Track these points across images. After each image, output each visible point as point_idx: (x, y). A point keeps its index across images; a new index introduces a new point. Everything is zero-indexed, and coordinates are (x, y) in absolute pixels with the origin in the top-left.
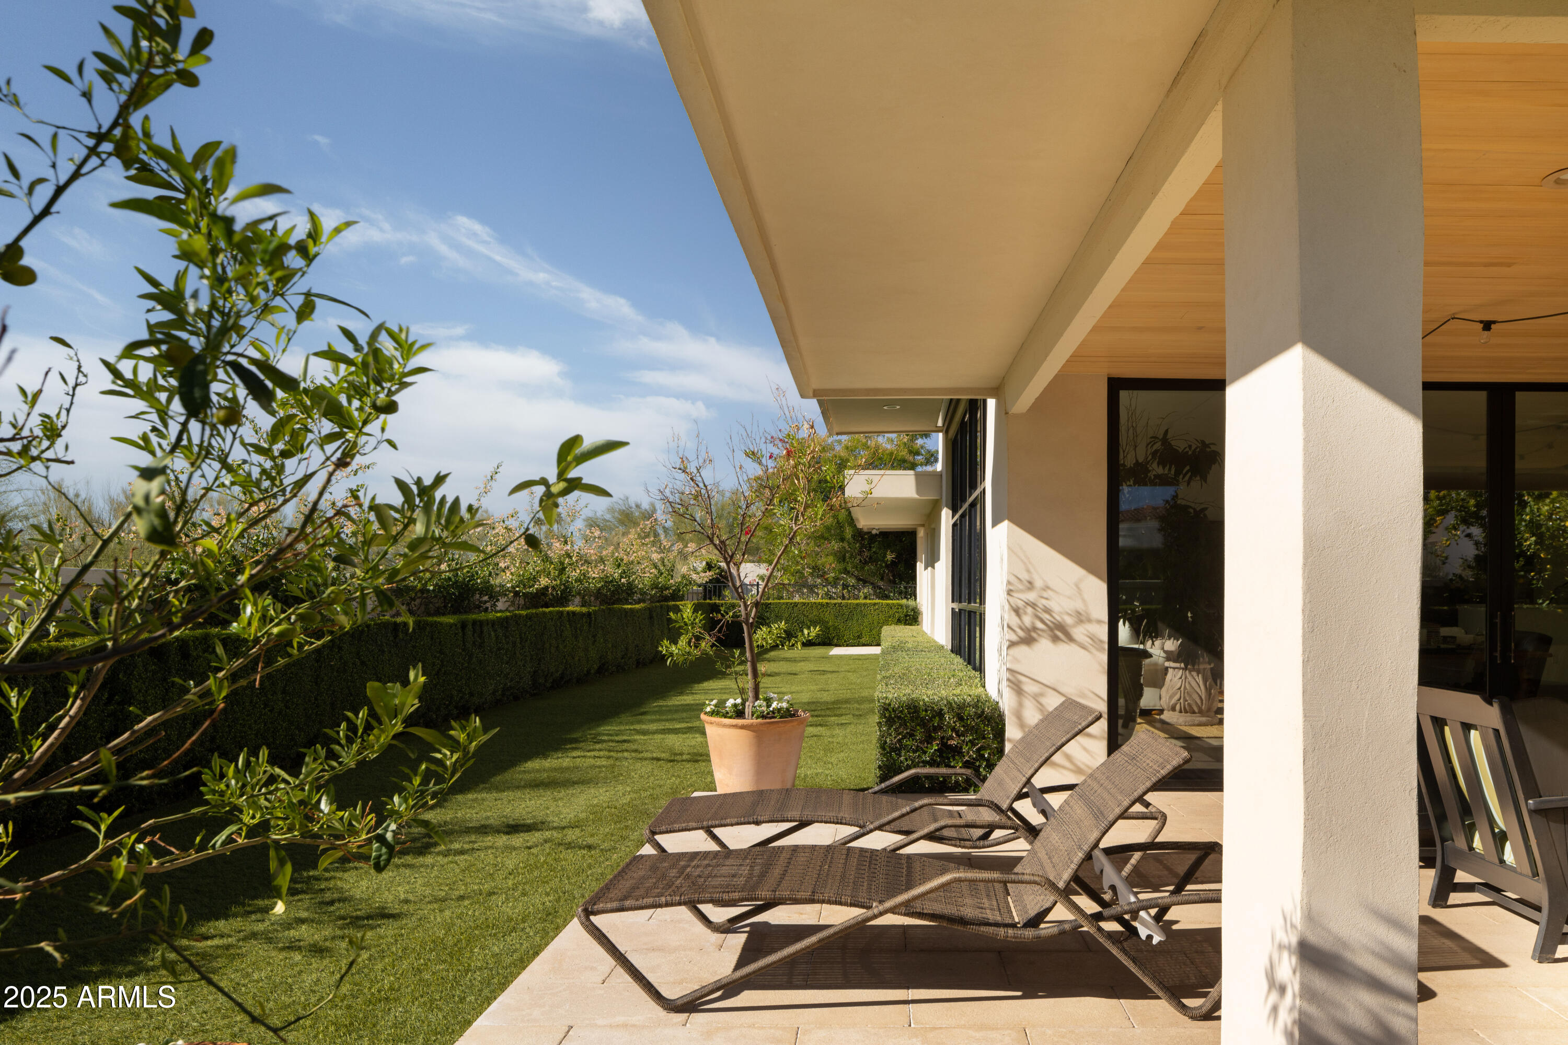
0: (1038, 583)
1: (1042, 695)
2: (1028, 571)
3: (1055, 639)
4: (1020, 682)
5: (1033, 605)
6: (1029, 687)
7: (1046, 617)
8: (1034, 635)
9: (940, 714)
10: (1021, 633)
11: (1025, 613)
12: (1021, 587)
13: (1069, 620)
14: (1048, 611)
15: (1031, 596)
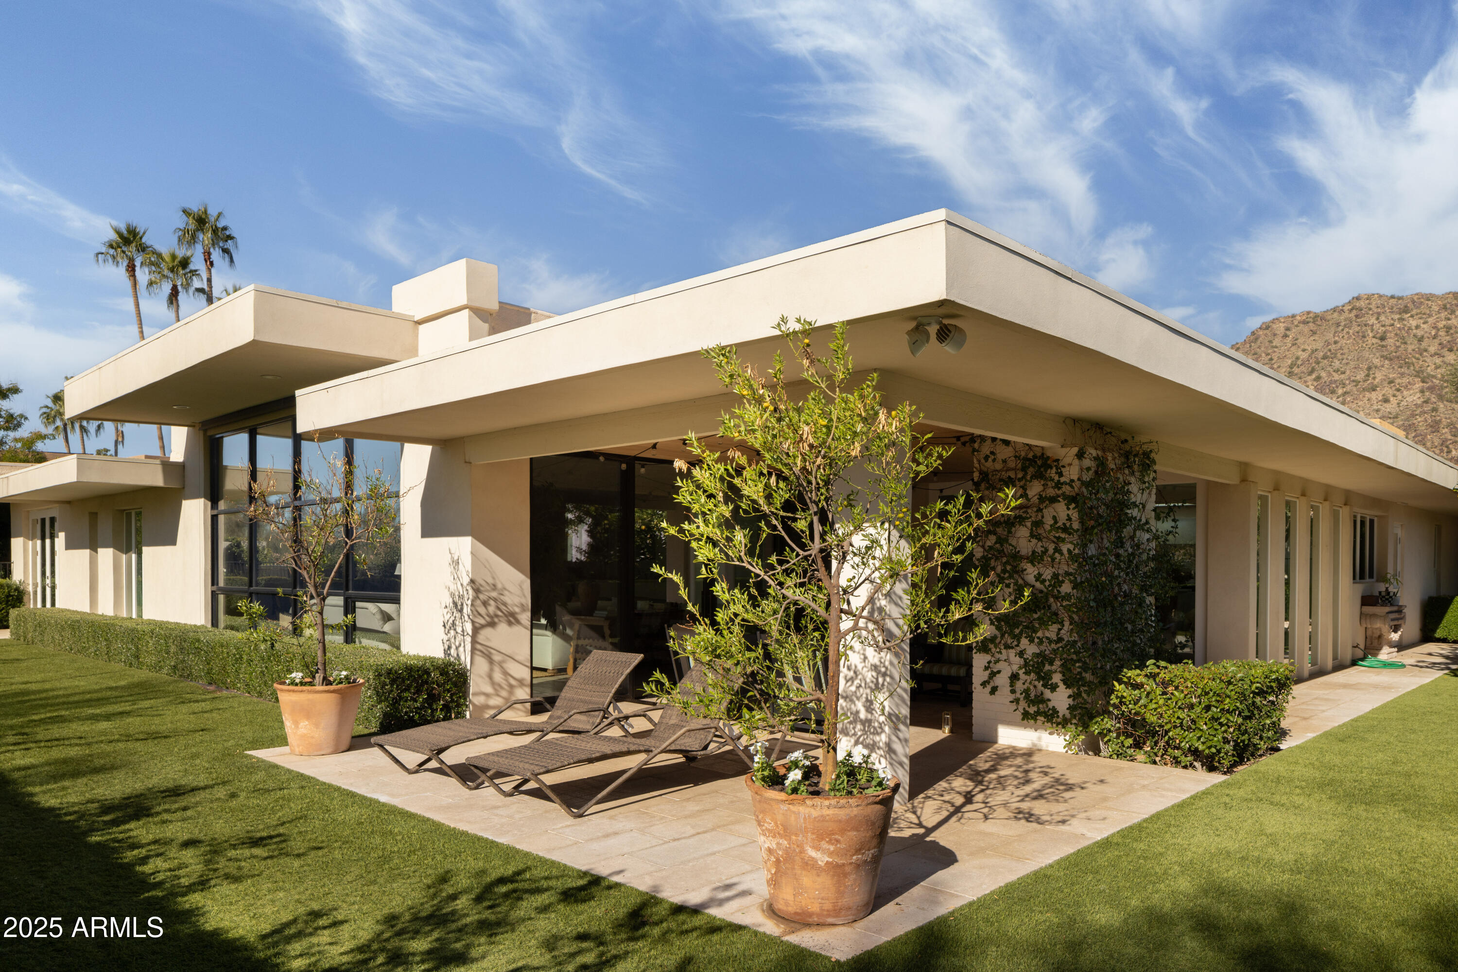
0: (499, 586)
1: (504, 661)
2: (494, 578)
3: (510, 624)
4: (490, 653)
5: (495, 600)
6: (497, 657)
7: (503, 608)
8: (496, 620)
9: (427, 672)
10: (488, 619)
11: (489, 605)
12: (488, 588)
13: (517, 610)
14: (505, 604)
15: (494, 594)
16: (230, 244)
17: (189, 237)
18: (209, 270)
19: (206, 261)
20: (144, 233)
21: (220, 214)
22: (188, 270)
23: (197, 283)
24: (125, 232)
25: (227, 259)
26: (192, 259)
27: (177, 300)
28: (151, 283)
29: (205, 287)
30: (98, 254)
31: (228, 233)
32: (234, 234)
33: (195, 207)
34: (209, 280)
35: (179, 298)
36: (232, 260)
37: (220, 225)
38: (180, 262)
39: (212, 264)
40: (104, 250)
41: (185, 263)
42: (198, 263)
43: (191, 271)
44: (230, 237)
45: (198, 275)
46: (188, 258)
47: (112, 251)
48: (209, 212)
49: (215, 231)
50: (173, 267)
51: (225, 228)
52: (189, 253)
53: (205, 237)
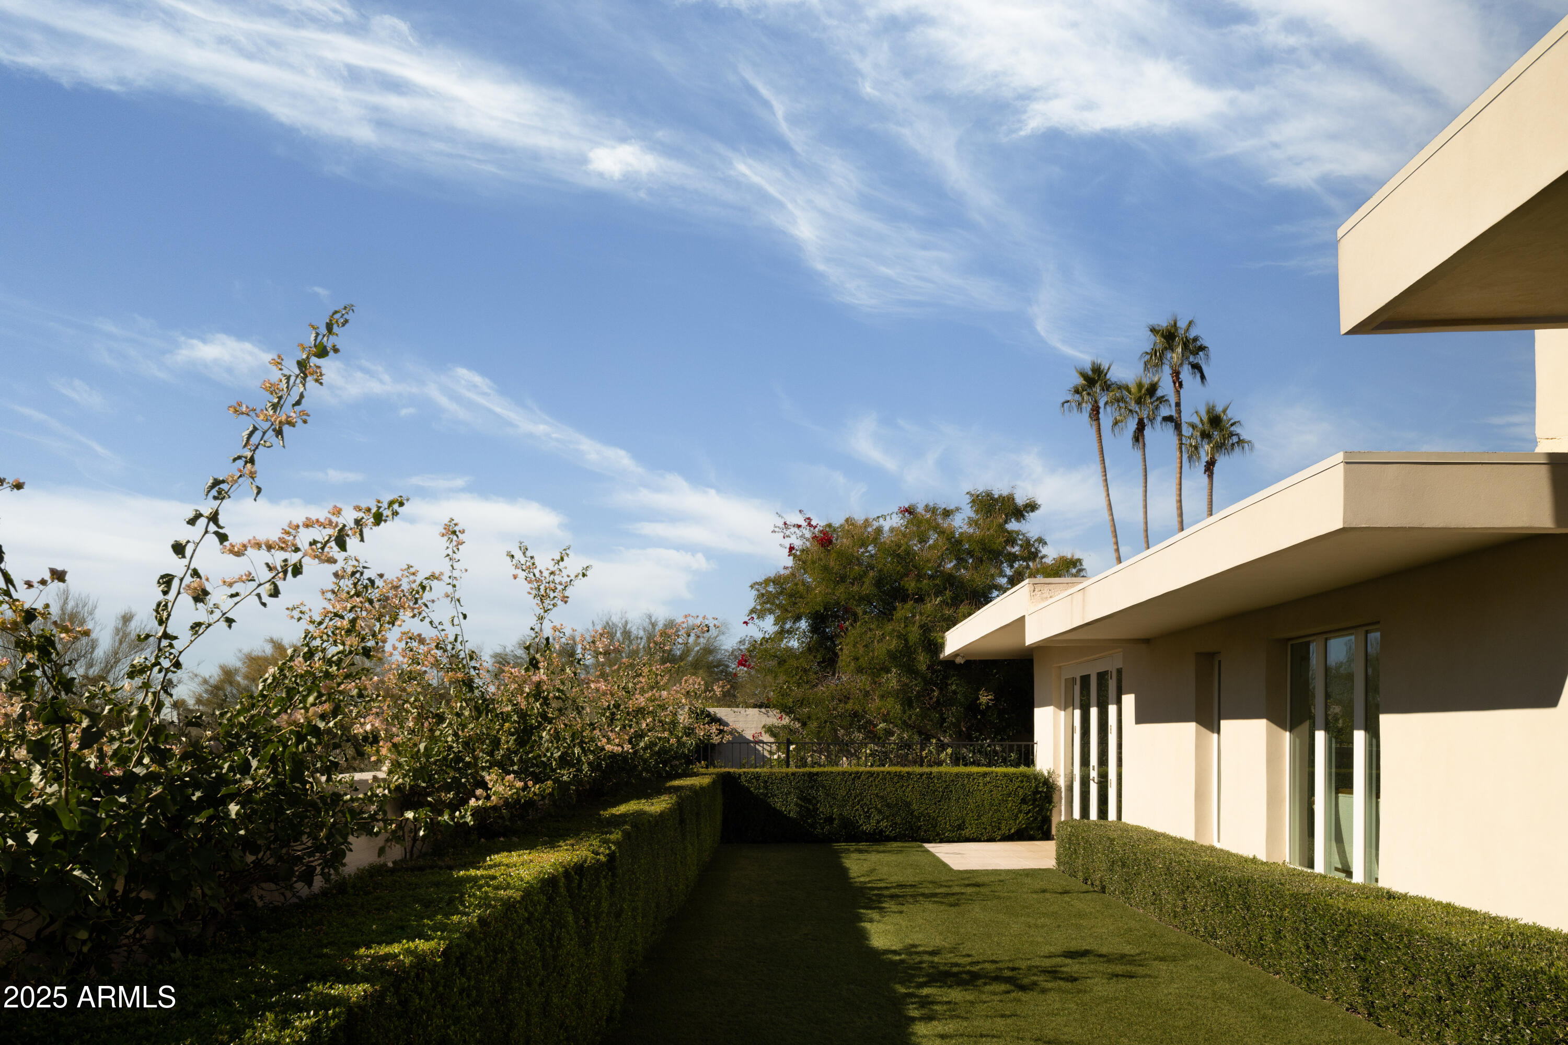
16: (1200, 359)
17: (1155, 358)
18: (1178, 392)
19: (1175, 383)
20: (1109, 369)
21: (1190, 323)
22: (1155, 399)
23: (1165, 411)
24: (1090, 373)
25: (1198, 375)
26: (1161, 384)
27: (1143, 435)
28: (1116, 423)
29: (1174, 413)
30: (1063, 404)
31: (1199, 343)
32: (1205, 344)
33: (1163, 322)
34: (1178, 404)
35: (1145, 432)
36: (1203, 377)
37: (1192, 334)
38: (1147, 390)
39: (1181, 385)
40: (1069, 398)
41: (1152, 389)
42: (1166, 387)
43: (1158, 399)
44: (1202, 348)
45: (1167, 400)
46: (1156, 383)
47: (1077, 397)
48: (1179, 324)
49: (1186, 345)
50: (1140, 398)
51: (1195, 339)
52: (1156, 379)
53: (1175, 356)
